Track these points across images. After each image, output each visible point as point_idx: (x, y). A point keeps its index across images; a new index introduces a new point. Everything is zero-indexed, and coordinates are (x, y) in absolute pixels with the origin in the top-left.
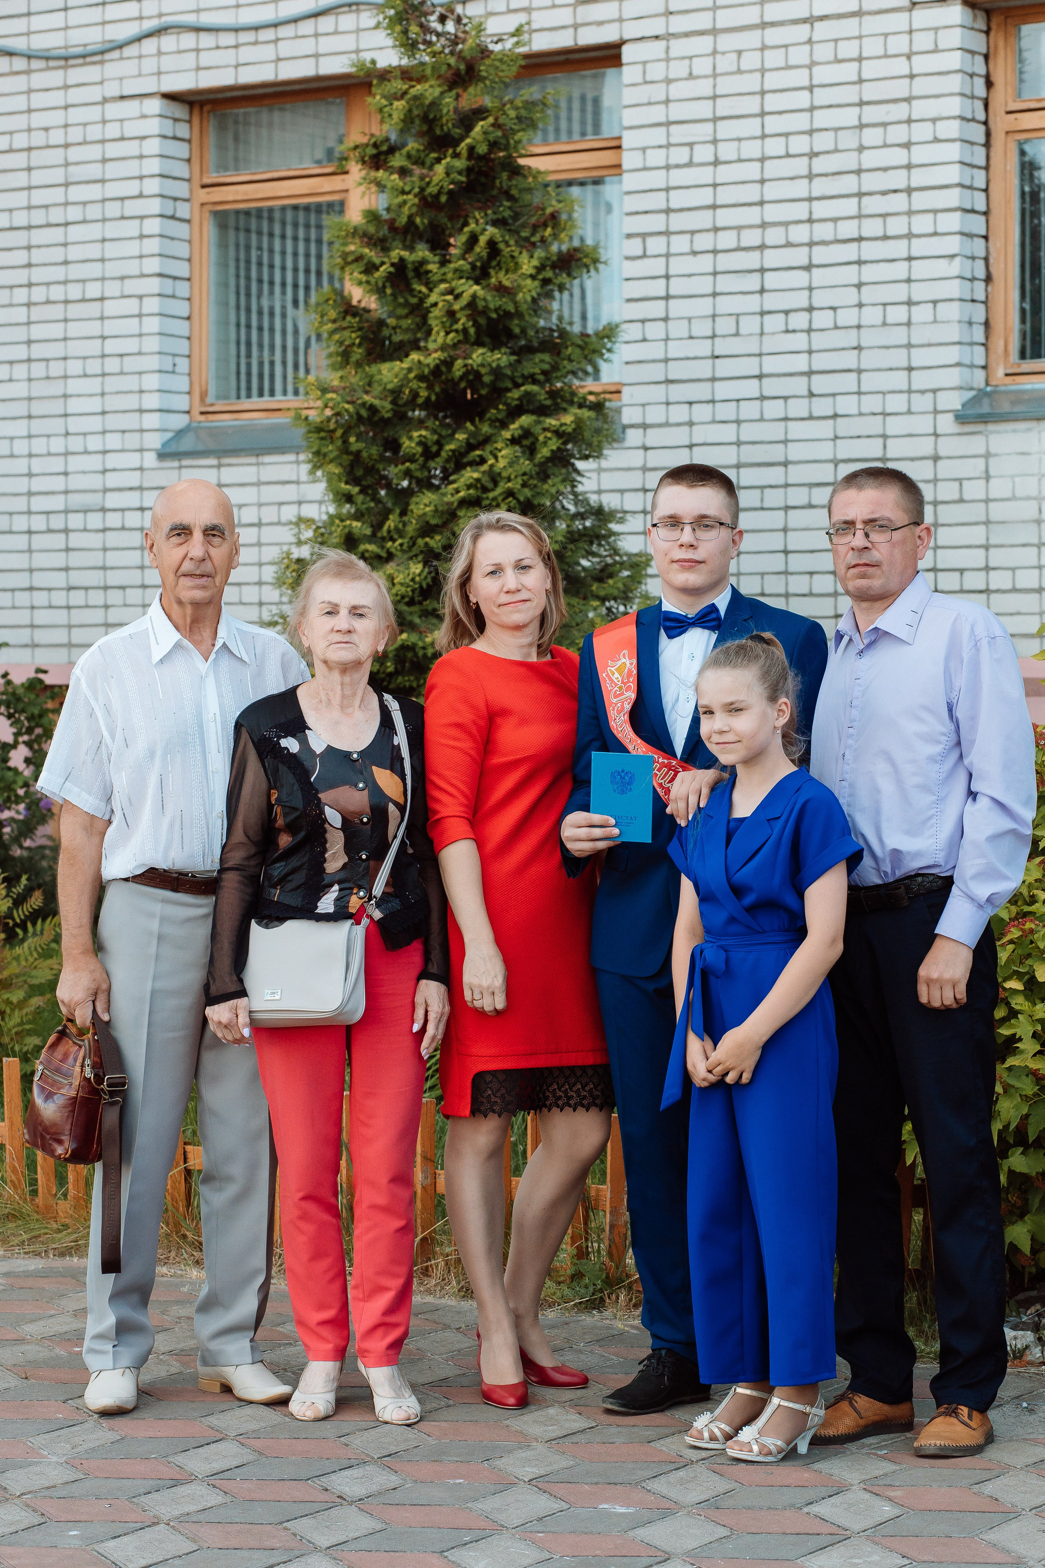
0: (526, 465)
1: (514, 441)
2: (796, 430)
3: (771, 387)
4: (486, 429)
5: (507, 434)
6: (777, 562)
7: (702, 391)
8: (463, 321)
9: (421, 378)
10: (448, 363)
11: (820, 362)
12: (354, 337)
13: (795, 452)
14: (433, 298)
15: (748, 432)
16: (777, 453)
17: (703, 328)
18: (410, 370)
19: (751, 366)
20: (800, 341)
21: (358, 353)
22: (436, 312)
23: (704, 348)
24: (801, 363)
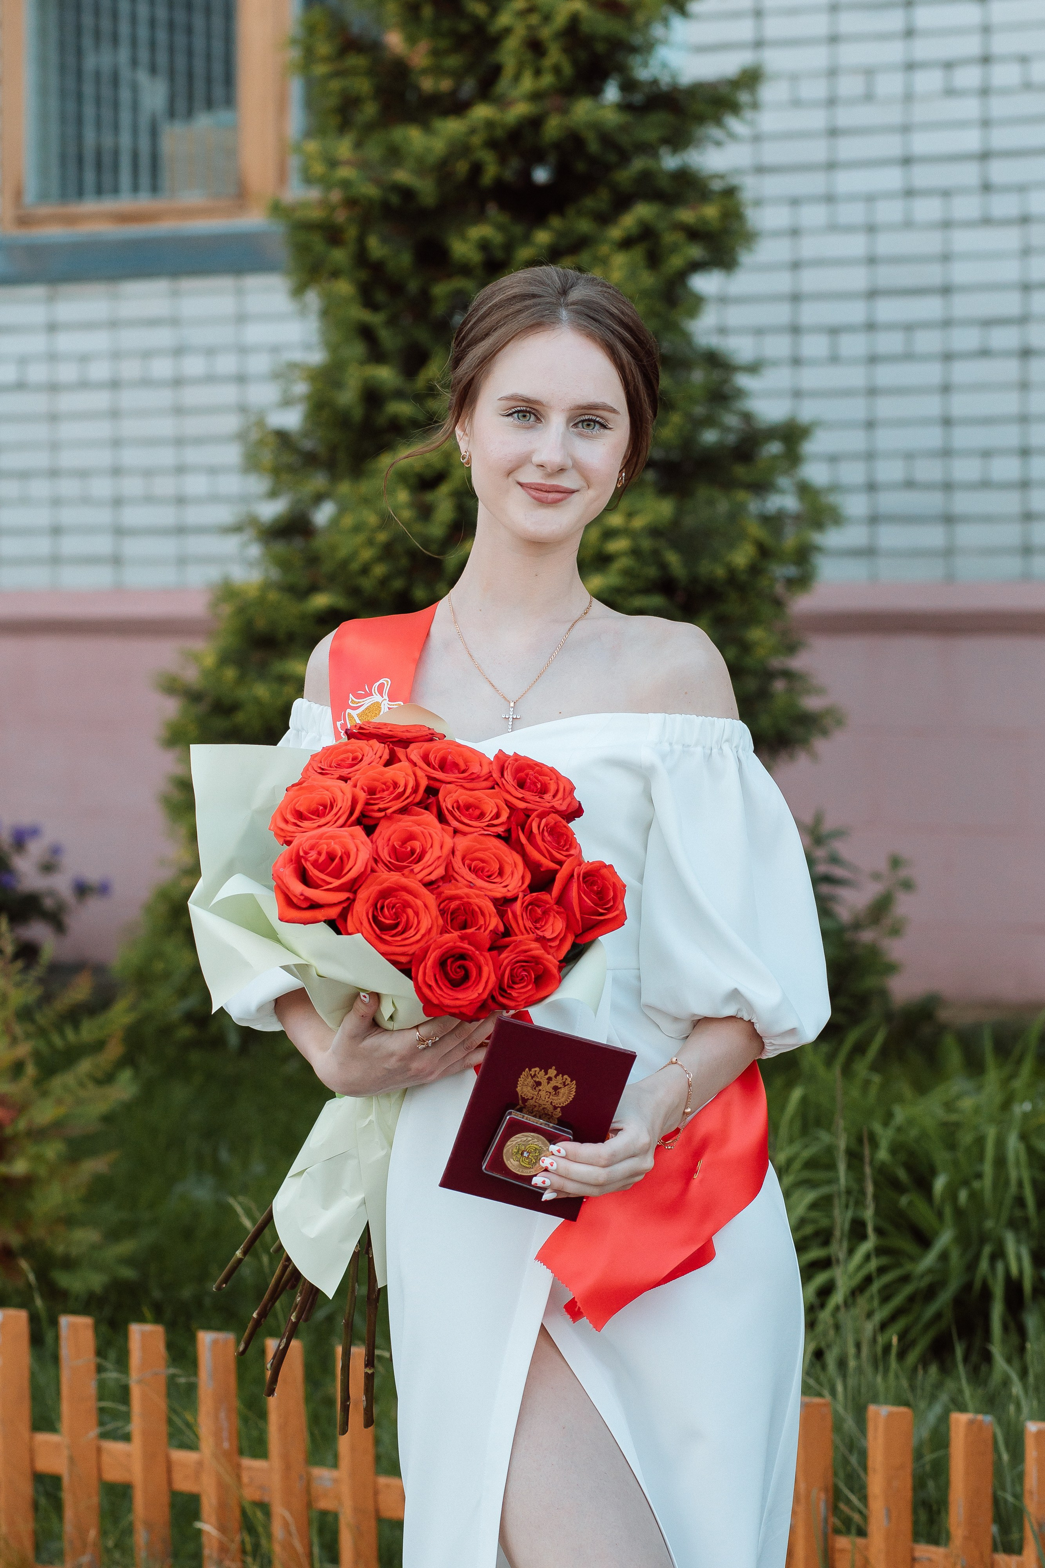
0: (648, 279)
1: (626, 244)
2: (963, 240)
3: (922, 176)
4: (584, 226)
5: (616, 233)
6: (933, 437)
7: (814, 183)
8: (555, 55)
9: (492, 144)
10: (535, 123)
11: (1001, 138)
12: (363, 86)
13: (961, 273)
14: (504, 19)
15: (886, 244)
16: (933, 275)
17: (816, 90)
18: (473, 131)
19: (892, 146)
20: (970, 108)
21: (370, 110)
22: (512, 44)
23: (817, 119)
24: (971, 140)
